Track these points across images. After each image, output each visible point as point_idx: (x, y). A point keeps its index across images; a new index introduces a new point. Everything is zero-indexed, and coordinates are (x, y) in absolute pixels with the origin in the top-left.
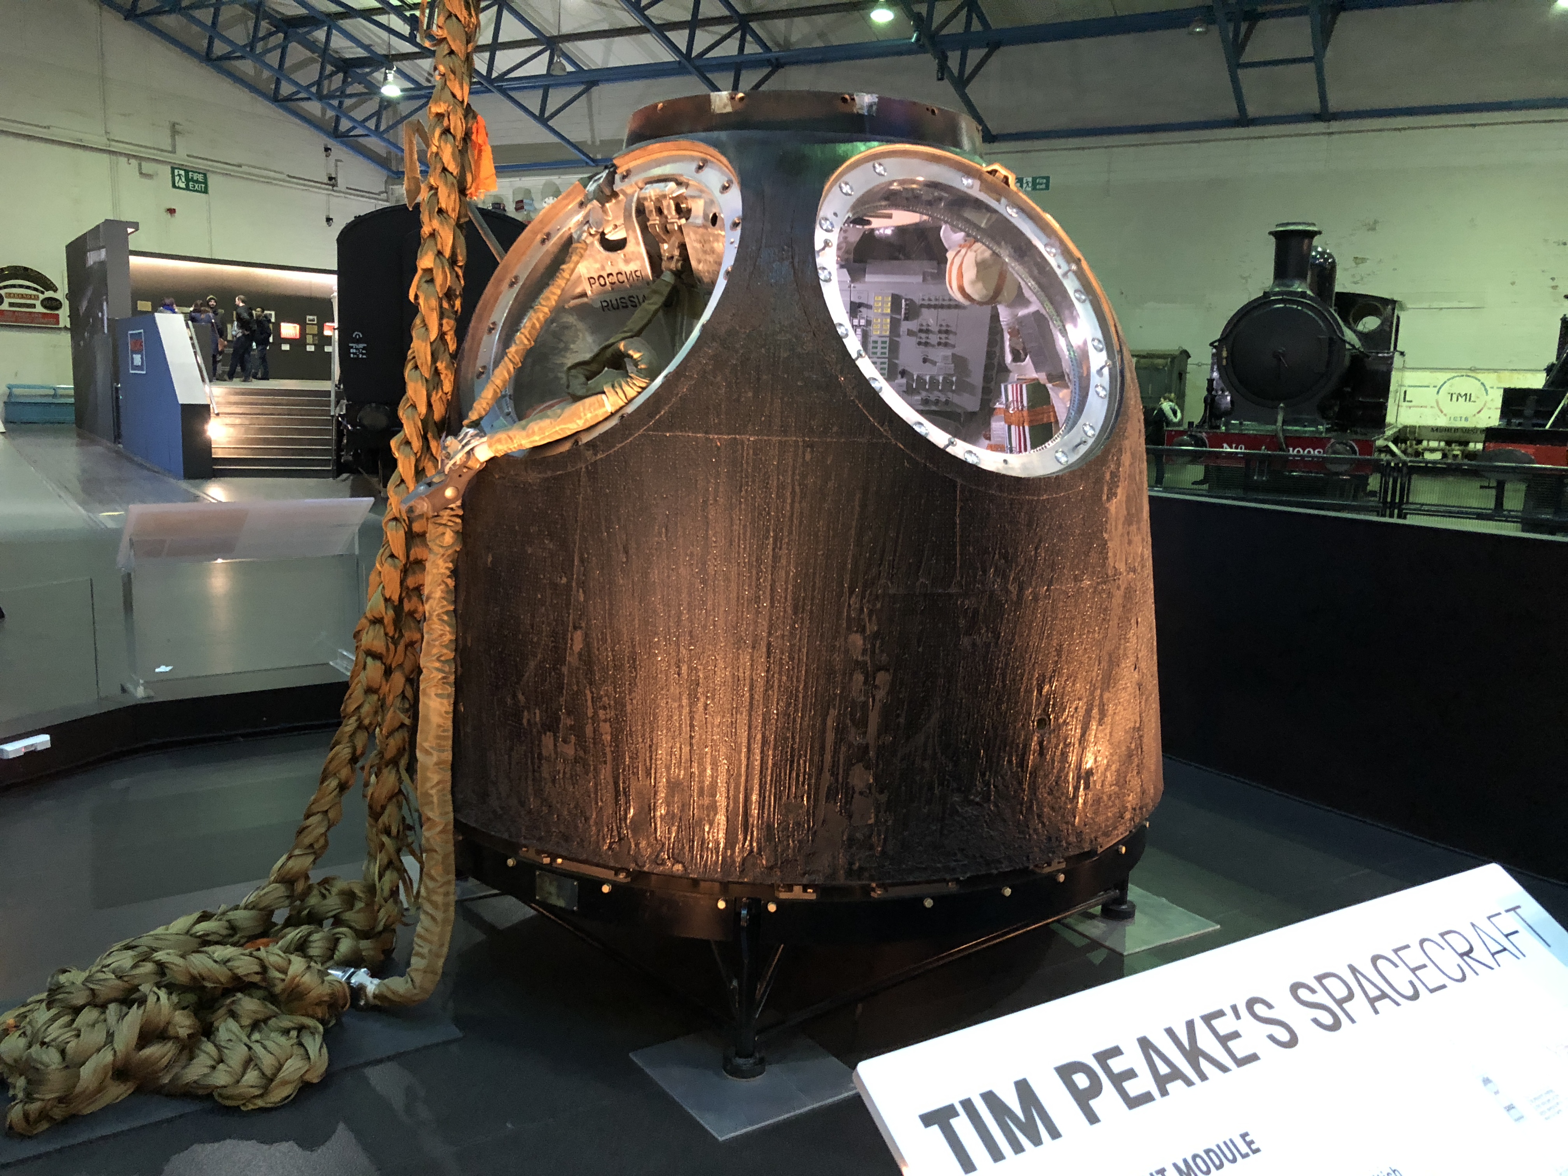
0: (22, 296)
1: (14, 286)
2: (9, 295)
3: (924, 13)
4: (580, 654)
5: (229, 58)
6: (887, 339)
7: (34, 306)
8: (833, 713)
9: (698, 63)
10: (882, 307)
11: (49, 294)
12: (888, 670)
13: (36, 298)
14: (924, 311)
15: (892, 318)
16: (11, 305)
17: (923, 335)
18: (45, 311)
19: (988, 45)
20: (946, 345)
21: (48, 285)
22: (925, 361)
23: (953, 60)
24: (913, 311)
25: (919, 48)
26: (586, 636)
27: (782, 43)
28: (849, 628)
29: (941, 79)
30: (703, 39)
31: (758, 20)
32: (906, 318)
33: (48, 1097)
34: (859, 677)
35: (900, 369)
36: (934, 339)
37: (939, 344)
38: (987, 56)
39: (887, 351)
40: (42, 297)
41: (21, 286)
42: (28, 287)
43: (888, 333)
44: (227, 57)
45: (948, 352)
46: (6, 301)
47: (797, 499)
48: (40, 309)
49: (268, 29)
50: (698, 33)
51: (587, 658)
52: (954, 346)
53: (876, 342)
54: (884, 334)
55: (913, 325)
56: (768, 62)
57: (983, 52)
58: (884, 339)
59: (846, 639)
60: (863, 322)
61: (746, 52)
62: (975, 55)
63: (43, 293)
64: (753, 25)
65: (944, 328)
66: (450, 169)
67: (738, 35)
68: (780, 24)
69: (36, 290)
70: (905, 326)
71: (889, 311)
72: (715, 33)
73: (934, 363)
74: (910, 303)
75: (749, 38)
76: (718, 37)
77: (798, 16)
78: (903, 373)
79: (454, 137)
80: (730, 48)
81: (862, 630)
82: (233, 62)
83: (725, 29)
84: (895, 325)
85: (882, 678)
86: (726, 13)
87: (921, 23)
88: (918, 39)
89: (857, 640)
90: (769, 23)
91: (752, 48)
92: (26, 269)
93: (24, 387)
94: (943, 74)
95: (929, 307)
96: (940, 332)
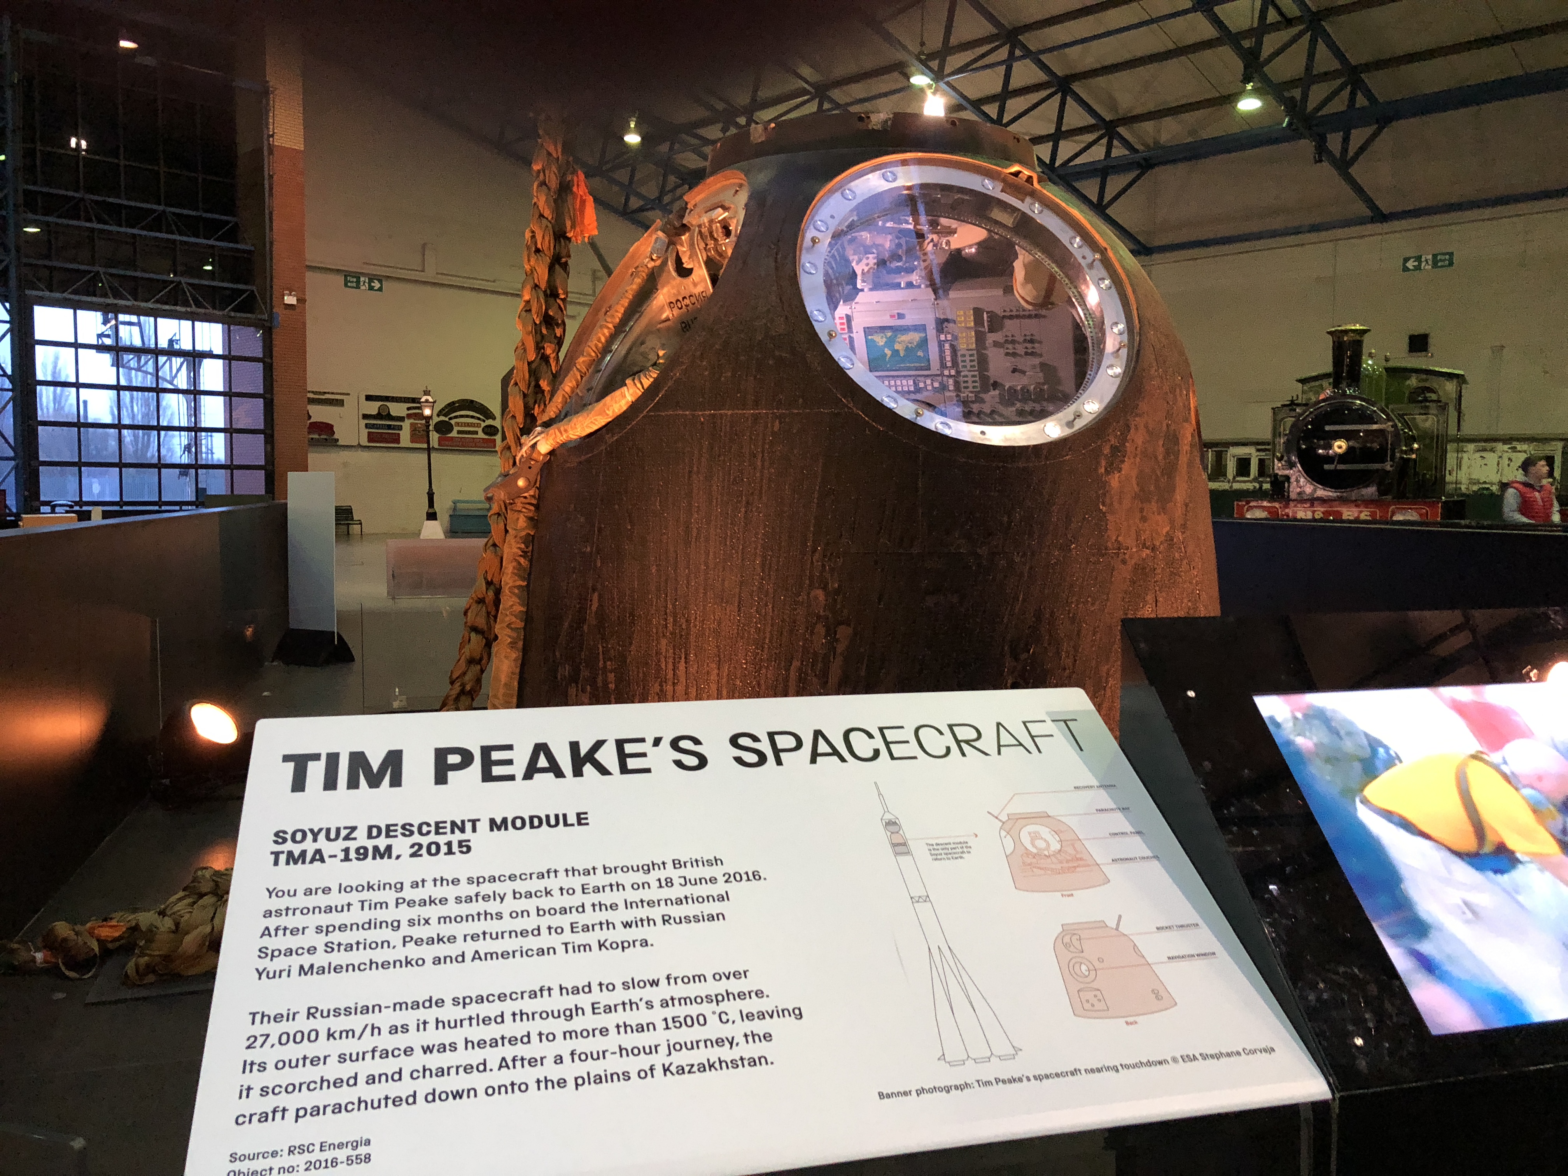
0: (468, 425)
1: (462, 416)
2: (458, 424)
3: (1298, 98)
4: (596, 612)
5: (643, 211)
6: (975, 352)
7: (476, 433)
8: (796, 664)
9: (1061, 172)
10: (965, 321)
11: (489, 422)
12: (849, 625)
13: (479, 425)
14: (1008, 323)
15: (976, 332)
16: (459, 432)
17: (1010, 346)
18: (487, 437)
19: (1377, 122)
20: (1032, 354)
21: (487, 413)
22: (1014, 371)
23: (1334, 142)
24: (996, 322)
25: (1292, 134)
26: (600, 596)
27: (1152, 145)
28: (811, 585)
29: (1321, 161)
30: (1066, 149)
31: (1125, 124)
32: (991, 330)
33: (157, 953)
34: (820, 629)
35: (992, 381)
36: (1020, 349)
37: (1026, 354)
38: (1375, 135)
39: (975, 363)
40: (483, 425)
41: (467, 416)
42: (472, 417)
43: (974, 346)
44: (641, 209)
45: (1037, 361)
46: (456, 429)
47: (767, 464)
48: (481, 435)
49: (675, 182)
50: (1062, 144)
51: (601, 616)
52: (1041, 355)
53: (964, 356)
54: (970, 347)
55: (998, 337)
56: (1139, 165)
57: (1369, 131)
58: (971, 352)
59: (809, 594)
60: (949, 337)
61: (1113, 155)
62: (1358, 136)
63: (484, 421)
64: (1121, 130)
65: (1028, 338)
66: (546, 215)
67: (1104, 141)
68: (1148, 126)
69: (479, 419)
70: (991, 338)
71: (972, 324)
72: (1082, 142)
73: (1023, 372)
74: (992, 316)
75: (1115, 142)
76: (1083, 145)
77: (1166, 116)
78: (995, 385)
79: (549, 189)
80: (1097, 153)
81: (825, 588)
82: (645, 213)
83: (1090, 137)
84: (980, 338)
85: (844, 632)
86: (1092, 121)
87: (1292, 107)
88: (1290, 124)
89: (820, 594)
90: (1136, 126)
91: (1118, 151)
92: (472, 401)
93: (467, 502)
94: (1320, 157)
95: (1011, 317)
96: (1025, 341)
